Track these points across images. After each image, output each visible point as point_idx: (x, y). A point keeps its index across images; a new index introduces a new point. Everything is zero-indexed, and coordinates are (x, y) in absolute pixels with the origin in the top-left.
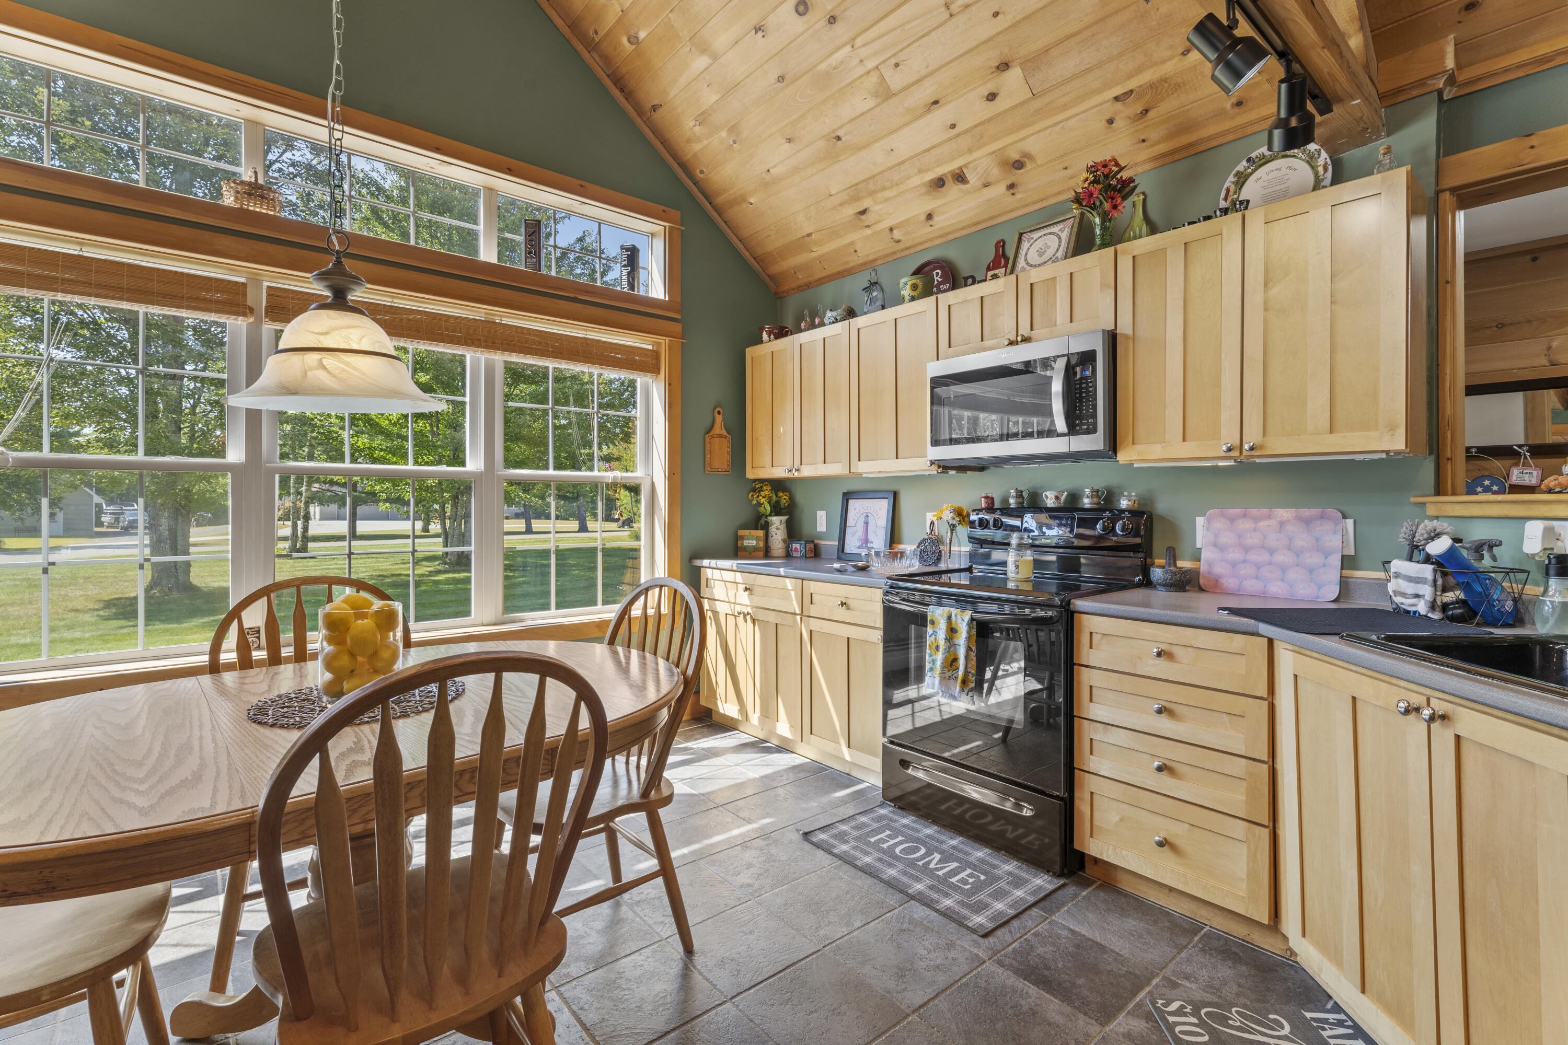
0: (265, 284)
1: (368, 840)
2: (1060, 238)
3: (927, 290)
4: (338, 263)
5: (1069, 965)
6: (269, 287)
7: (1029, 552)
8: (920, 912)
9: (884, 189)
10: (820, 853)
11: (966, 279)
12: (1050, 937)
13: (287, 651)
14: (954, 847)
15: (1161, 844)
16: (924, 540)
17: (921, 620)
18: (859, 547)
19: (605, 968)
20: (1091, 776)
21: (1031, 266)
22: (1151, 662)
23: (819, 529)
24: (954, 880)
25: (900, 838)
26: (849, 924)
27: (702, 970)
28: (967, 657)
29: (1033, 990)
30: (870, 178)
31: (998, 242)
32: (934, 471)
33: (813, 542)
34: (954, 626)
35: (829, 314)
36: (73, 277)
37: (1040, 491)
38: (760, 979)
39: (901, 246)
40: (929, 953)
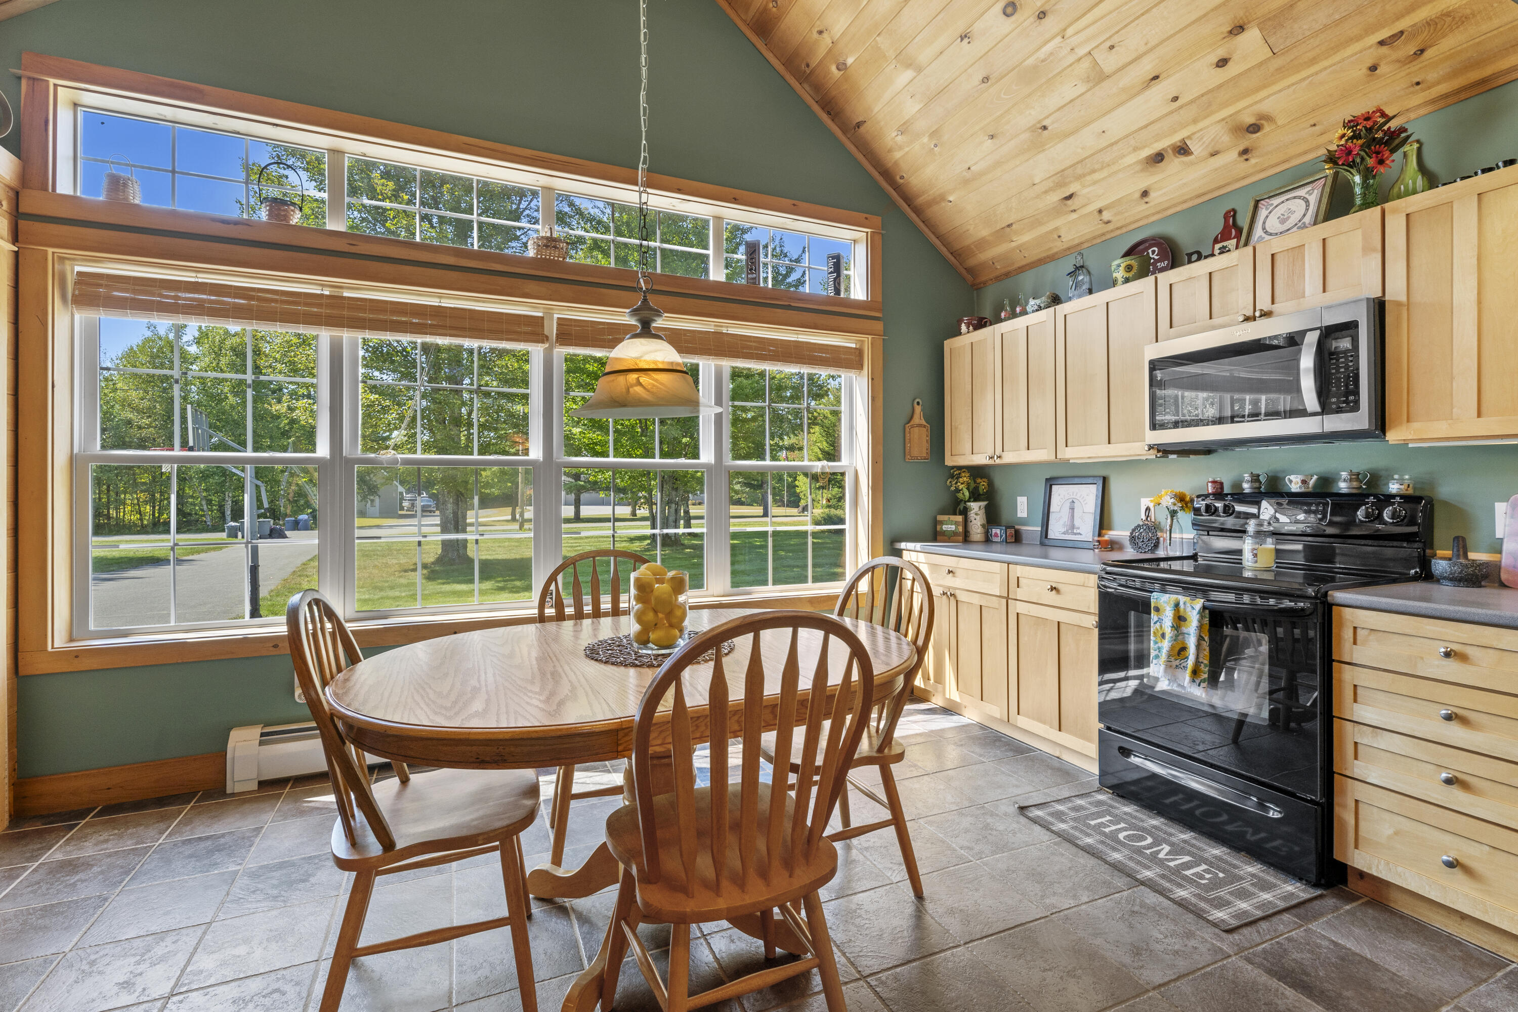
0: (556, 316)
1: (666, 761)
2: (1307, 202)
3: (1144, 270)
4: (645, 300)
5: (1333, 975)
6: (558, 318)
7: (1269, 540)
8: (1152, 898)
9: (1094, 171)
10: (1037, 828)
11: (1190, 255)
12: (1308, 944)
13: (588, 609)
14: (1185, 841)
15: (1451, 865)
16: (1139, 526)
17: (1144, 607)
18: (1064, 533)
19: (846, 898)
20: (1356, 782)
21: (1271, 234)
22: (1436, 663)
23: (1020, 515)
24: (1188, 873)
25: (1122, 825)
26: (1075, 897)
27: (934, 915)
28: (1198, 647)
29: (1289, 992)
30: (1078, 163)
31: (1229, 212)
32: (1152, 455)
33: (1013, 527)
34: (1182, 613)
35: (1032, 302)
36: (434, 323)
37: (1281, 475)
38: (991, 932)
39: (1111, 227)
40: (1166, 937)
